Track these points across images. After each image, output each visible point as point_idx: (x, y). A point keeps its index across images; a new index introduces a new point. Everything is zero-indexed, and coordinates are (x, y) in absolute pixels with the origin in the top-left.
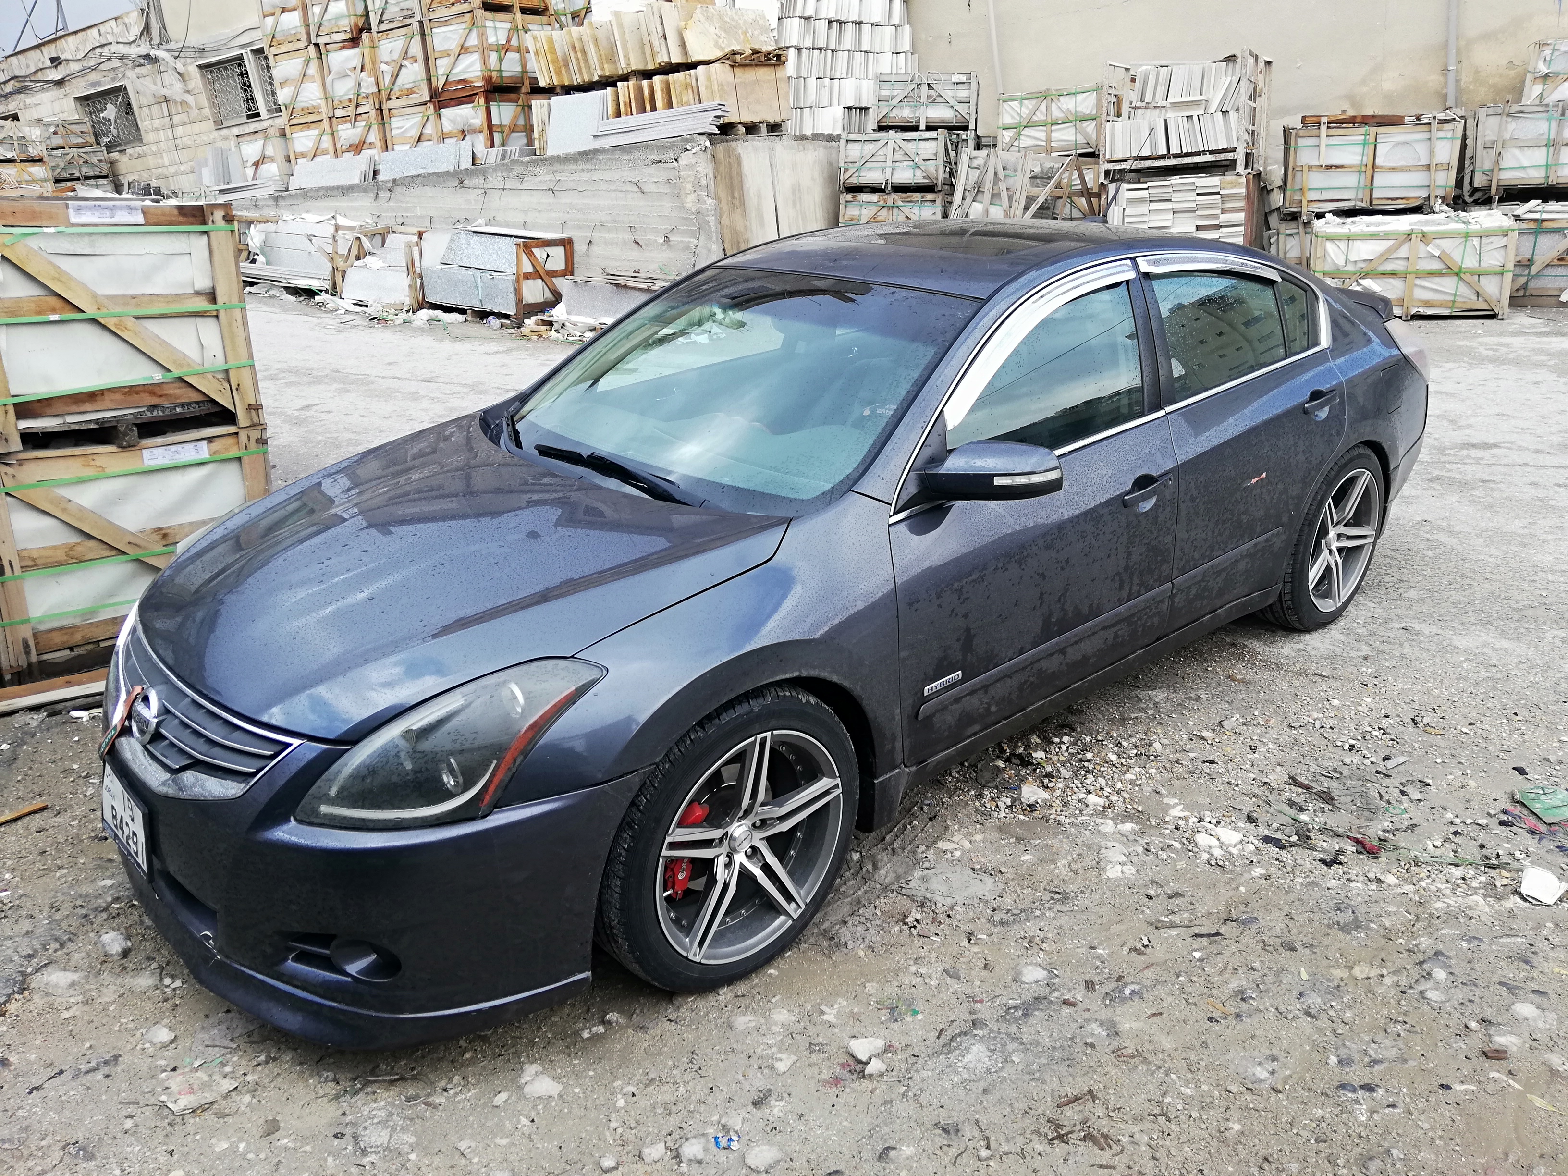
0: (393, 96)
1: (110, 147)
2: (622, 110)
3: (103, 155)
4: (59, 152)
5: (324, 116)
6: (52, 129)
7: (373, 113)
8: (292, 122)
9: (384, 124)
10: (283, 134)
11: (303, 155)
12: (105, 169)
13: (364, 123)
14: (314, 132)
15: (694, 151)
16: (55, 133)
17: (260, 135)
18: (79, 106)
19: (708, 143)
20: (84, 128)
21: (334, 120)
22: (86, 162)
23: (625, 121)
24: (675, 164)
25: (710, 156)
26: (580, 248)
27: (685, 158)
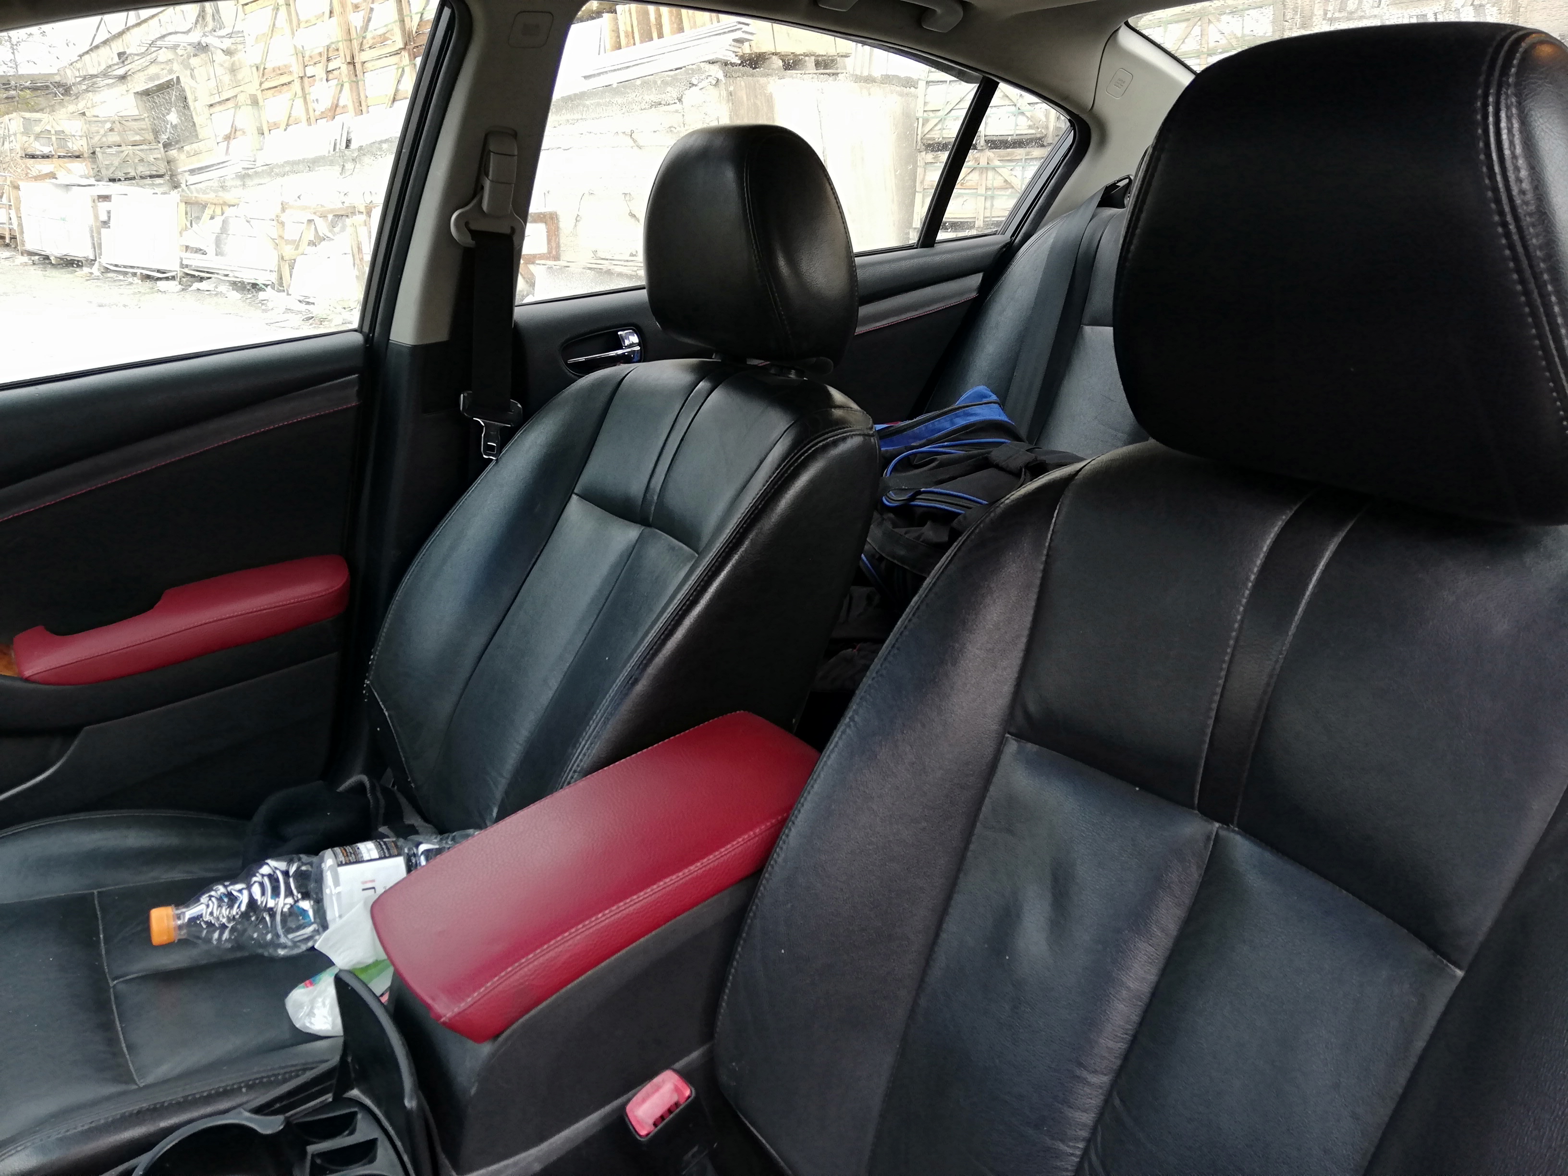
0: (366, 46)
1: (166, 146)
2: (623, 42)
3: (160, 153)
4: (114, 150)
5: (295, 76)
6: (108, 125)
7: (344, 67)
8: (266, 85)
9: (357, 82)
10: (255, 102)
11: (276, 126)
12: (162, 168)
13: (335, 81)
14: (285, 96)
15: (700, 86)
16: (111, 130)
17: (230, 104)
18: (140, 103)
19: (720, 75)
20: (142, 124)
21: (306, 80)
22: (142, 160)
23: (627, 54)
24: (678, 105)
25: (724, 93)
26: (566, 224)
27: (691, 95)
